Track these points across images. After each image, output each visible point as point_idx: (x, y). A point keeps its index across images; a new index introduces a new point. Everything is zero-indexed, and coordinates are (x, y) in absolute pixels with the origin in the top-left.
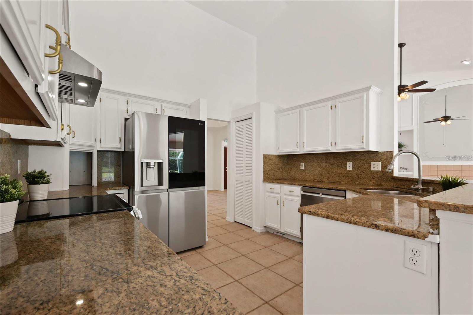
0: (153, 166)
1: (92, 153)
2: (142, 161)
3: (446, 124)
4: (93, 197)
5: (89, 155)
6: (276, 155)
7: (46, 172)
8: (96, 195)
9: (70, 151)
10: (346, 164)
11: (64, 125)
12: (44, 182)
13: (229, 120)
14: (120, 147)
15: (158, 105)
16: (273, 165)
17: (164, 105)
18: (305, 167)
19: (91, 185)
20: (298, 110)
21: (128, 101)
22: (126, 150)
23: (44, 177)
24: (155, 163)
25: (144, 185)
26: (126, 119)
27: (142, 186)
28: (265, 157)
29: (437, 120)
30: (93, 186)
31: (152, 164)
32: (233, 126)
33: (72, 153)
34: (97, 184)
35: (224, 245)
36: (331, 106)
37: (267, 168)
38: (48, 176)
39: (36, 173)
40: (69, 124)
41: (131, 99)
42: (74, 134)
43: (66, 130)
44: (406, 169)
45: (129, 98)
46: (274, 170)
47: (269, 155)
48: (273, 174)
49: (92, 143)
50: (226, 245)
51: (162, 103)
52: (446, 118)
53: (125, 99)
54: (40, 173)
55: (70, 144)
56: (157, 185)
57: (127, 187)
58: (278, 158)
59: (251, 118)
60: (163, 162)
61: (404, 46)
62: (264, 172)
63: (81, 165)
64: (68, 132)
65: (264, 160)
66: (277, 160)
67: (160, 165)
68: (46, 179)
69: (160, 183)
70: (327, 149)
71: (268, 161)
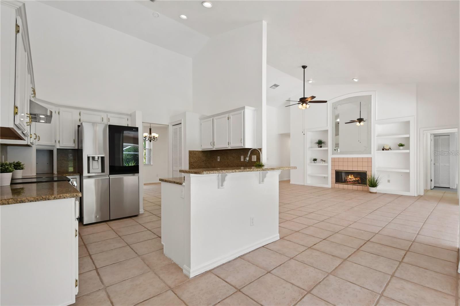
0: (97, 159)
1: (53, 150)
2: (89, 156)
3: (360, 125)
4: (54, 178)
5: (51, 152)
6: (200, 151)
7: (21, 163)
8: (56, 176)
9: (36, 150)
10: (241, 157)
11: (32, 135)
12: (20, 168)
13: (168, 125)
14: (74, 146)
15: (104, 115)
16: (197, 158)
17: (110, 115)
18: (220, 159)
19: (52, 173)
20: (212, 119)
21: (80, 113)
22: (79, 148)
23: (20, 166)
24: (98, 157)
25: (90, 172)
26: (79, 126)
27: (89, 172)
28: (191, 153)
29: (353, 122)
30: (54, 174)
31: (96, 158)
32: (171, 129)
33: (38, 151)
34: (57, 172)
35: (154, 215)
36: (228, 117)
37: (192, 160)
38: (23, 165)
39: (15, 163)
40: (35, 133)
41: (82, 112)
42: (39, 138)
43: (34, 136)
44: (324, 161)
45: (81, 110)
46: (198, 162)
47: (193, 151)
48: (197, 165)
49: (53, 143)
50: (155, 215)
51: (107, 114)
52: (360, 120)
53: (78, 111)
54: (17, 163)
55: (36, 144)
56: (101, 172)
57: (79, 174)
58: (202, 153)
59: (181, 123)
60: (104, 157)
61: (306, 68)
62: (190, 163)
63: (45, 159)
64: (35, 138)
65: (189, 154)
66: (201, 155)
67: (103, 158)
68: (21, 167)
69: (103, 171)
70: (226, 147)
71: (193, 155)
